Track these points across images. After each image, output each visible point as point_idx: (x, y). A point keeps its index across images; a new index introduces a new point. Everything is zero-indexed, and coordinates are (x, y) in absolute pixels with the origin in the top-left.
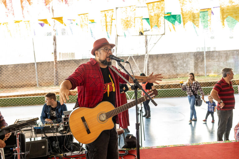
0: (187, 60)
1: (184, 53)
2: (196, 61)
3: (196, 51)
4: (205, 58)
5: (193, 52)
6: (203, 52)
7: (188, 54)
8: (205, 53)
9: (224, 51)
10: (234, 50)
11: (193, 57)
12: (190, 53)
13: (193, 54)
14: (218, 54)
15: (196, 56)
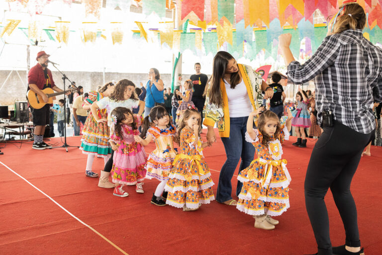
0: (82, 81)
1: (79, 72)
2: (93, 84)
3: (93, 71)
4: (104, 80)
5: (89, 73)
6: (102, 73)
7: (83, 74)
8: (104, 75)
9: (126, 74)
10: (137, 74)
11: (89, 78)
12: (86, 72)
13: (90, 74)
14: (119, 76)
15: (94, 77)
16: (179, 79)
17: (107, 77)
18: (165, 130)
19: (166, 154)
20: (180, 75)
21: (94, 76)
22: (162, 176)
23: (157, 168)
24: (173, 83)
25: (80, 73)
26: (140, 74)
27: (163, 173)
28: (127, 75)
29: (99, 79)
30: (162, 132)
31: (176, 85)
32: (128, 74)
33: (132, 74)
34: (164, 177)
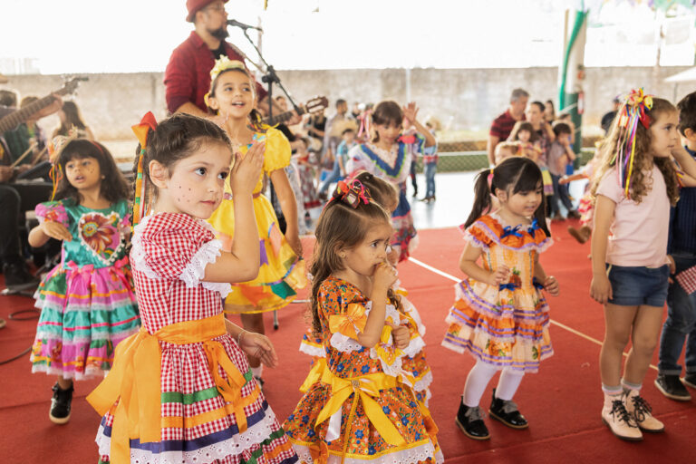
0: (363, 88)
4: (408, 84)
6: (405, 70)
8: (408, 73)
11: (378, 81)
13: (379, 73)
16: (579, 77)
17: (414, 78)
18: (515, 230)
19: (505, 293)
20: (580, 67)
21: (388, 76)
22: (487, 351)
23: (473, 327)
24: (563, 87)
25: (359, 71)
27: (491, 345)
28: (457, 73)
29: (399, 82)
30: (506, 233)
31: (570, 90)
32: (459, 70)
33: (466, 70)
34: (491, 357)
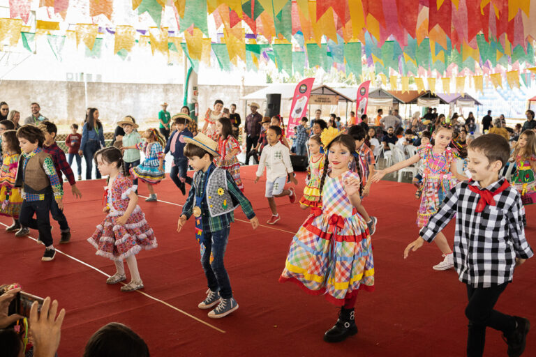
0: (54, 94)
2: (71, 99)
4: (86, 93)
6: (83, 83)
7: (56, 85)
8: (86, 86)
9: (117, 84)
10: (133, 84)
11: (65, 90)
12: (61, 82)
13: (66, 84)
14: (107, 88)
15: (71, 89)
16: (195, 94)
17: (90, 88)
20: (195, 88)
21: (72, 87)
24: (186, 99)
25: (51, 82)
26: (137, 85)
28: (119, 86)
29: (79, 91)
31: (190, 101)
32: (120, 84)
33: (125, 84)
